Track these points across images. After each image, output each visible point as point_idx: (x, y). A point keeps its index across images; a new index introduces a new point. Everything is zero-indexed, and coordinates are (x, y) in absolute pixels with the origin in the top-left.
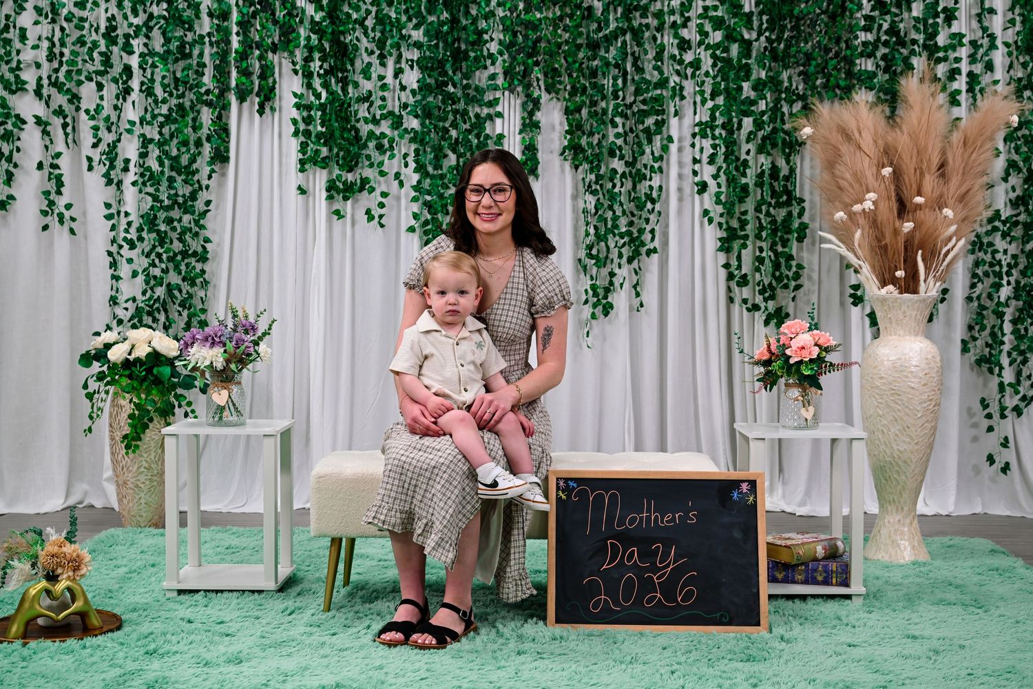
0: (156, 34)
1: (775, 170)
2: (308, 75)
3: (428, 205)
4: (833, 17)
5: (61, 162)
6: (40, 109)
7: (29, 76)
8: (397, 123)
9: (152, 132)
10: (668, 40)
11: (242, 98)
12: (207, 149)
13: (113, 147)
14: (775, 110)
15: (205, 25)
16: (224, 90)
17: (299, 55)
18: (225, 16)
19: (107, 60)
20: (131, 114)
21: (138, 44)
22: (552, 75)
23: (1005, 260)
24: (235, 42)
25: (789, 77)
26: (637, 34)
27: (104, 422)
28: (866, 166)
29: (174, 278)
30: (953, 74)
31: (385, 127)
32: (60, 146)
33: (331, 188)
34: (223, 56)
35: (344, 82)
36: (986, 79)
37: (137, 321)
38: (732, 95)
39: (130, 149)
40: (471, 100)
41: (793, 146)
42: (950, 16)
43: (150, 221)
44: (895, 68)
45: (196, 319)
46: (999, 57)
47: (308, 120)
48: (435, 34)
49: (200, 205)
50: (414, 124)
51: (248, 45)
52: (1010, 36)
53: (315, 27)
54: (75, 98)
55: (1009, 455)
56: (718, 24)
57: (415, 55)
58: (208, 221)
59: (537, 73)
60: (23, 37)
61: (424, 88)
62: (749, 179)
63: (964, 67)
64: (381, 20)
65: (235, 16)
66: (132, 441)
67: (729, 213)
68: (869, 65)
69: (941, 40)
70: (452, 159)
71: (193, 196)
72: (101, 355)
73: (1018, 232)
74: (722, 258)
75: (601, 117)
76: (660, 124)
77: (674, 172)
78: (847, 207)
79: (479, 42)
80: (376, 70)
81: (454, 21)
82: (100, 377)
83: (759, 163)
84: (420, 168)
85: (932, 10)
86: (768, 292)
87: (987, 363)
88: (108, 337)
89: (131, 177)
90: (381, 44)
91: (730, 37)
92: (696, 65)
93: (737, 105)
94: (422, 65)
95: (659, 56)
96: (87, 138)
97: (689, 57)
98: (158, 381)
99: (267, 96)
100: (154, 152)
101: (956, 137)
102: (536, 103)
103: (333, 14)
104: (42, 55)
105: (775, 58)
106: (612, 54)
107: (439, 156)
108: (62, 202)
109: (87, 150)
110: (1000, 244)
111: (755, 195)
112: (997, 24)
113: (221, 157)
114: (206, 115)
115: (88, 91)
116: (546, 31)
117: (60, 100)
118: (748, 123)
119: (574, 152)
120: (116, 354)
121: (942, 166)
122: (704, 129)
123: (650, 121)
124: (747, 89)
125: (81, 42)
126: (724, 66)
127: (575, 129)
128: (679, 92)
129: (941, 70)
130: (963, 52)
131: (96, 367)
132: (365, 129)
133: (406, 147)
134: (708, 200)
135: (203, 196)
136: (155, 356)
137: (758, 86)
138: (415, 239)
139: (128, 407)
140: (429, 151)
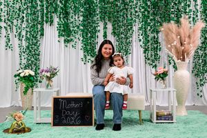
0: (29, 9)
1: (154, 37)
2: (60, 18)
3: (85, 44)
4: (166, 6)
5: (10, 35)
6: (5, 25)
7: (3, 18)
8: (78, 27)
9: (28, 30)
10: (133, 11)
11: (47, 23)
12: (39, 33)
13: (20, 32)
14: (154, 25)
15: (39, 8)
16: (43, 21)
17: (58, 14)
18: (43, 6)
19: (19, 15)
20: (24, 26)
21: (25, 11)
22: (109, 17)
23: (201, 55)
24: (45, 12)
25: (157, 18)
27: (19, 89)
28: (174, 36)
29: (33, 59)
30: (190, 18)
31: (76, 28)
32: (9, 33)
33: (65, 41)
34: (43, 14)
35: (67, 19)
36: (196, 19)
37: (25, 68)
38: (146, 22)
39: (24, 33)
40: (93, 23)
41: (158, 32)
42: (189, 6)
43: (28, 47)
44: (178, 17)
45: (37, 68)
46: (199, 14)
47: (60, 27)
48: (86, 10)
49: (38, 44)
50: (82, 28)
51: (48, 12)
52: (201, 10)
53: (61, 8)
54: (12, 23)
55: (202, 94)
56: (143, 7)
57: (82, 14)
58: (40, 48)
59: (106, 17)
60: (2, 10)
61: (84, 20)
63: (192, 16)
64: (75, 7)
65: (45, 6)
66: (25, 93)
67: (145, 45)
69: (187, 11)
70: (90, 35)
71: (37, 43)
72: (19, 75)
73: (203, 49)
74: (144, 55)
75: (119, 26)
76: (131, 28)
77: (134, 37)
78: (170, 44)
79: (95, 11)
80: (74, 17)
81: (90, 7)
82: (19, 80)
83: (151, 35)
84: (83, 37)
85: (185, 5)
86: (153, 61)
87: (197, 75)
88: (20, 71)
89: (24, 39)
91: (145, 10)
92: (139, 16)
93: (147, 24)
94: (83, 16)
95: (131, 14)
96: (15, 31)
97: (137, 14)
98: (30, 80)
99: (52, 22)
100: (29, 33)
101: (191, 30)
102: (106, 24)
103: (65, 6)
104: (5, 14)
105: (154, 14)
106: (122, 14)
107: (87, 34)
108: (10, 44)
109: (15, 33)
111: (151, 42)
112: (198, 7)
113: (42, 35)
114: (39, 26)
115: (15, 21)
117: (9, 23)
118: (149, 28)
119: (114, 33)
120: (22, 75)
121: (189, 36)
122: (140, 29)
123: (129, 27)
124: (149, 21)
125: (13, 11)
127: (114, 29)
128: (135, 21)
129: (187, 17)
130: (192, 13)
131: (18, 77)
132: (71, 29)
133: (80, 32)
134: (141, 43)
135: (39, 43)
136: (30, 75)
137: (151, 20)
138: (82, 51)
139: (24, 86)
140: (85, 33)
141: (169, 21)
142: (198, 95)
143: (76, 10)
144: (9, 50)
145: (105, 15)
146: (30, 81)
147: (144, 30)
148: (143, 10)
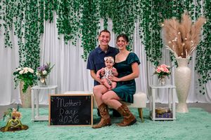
0: (28, 7)
1: (156, 33)
2: (60, 15)
3: (85, 41)
4: (168, 2)
5: (9, 33)
6: (4, 22)
7: (2, 16)
8: (78, 24)
9: (28, 27)
10: (134, 7)
11: (46, 20)
12: (39, 30)
13: (20, 30)
14: (156, 21)
15: (38, 5)
16: (42, 18)
17: (58, 11)
18: (42, 3)
19: (18, 12)
20: (23, 23)
21: (24, 9)
22: (110, 14)
24: (45, 8)
25: (159, 14)
26: (127, 6)
27: (18, 87)
28: (175, 32)
29: (33, 57)
30: (192, 13)
31: (76, 25)
32: (9, 30)
33: (65, 38)
34: (42, 11)
35: (67, 16)
36: (199, 14)
37: (25, 66)
38: (147, 18)
39: (23, 30)
40: (93, 20)
41: (159, 28)
42: (191, 2)
43: (27, 45)
44: (180, 12)
45: (37, 66)
46: (202, 10)
47: (60, 24)
48: (86, 6)
49: (38, 42)
50: (82, 24)
51: (47, 9)
52: (204, 5)
53: (61, 5)
54: (12, 20)
55: (204, 91)
56: (144, 3)
57: (82, 10)
58: (40, 45)
59: (107, 14)
61: (84, 17)
62: (151, 35)
63: (195, 12)
64: (75, 3)
65: (44, 3)
66: (24, 90)
67: (147, 42)
68: (175, 11)
69: (190, 6)
70: (90, 32)
71: (36, 40)
72: (18, 73)
73: (206, 45)
74: (145, 51)
75: (120, 23)
76: (132, 24)
77: (135, 33)
78: (171, 41)
79: (95, 8)
80: (74, 14)
81: (90, 3)
82: (18, 77)
83: (153, 32)
84: (83, 34)
86: (155, 58)
87: (200, 72)
88: (19, 69)
89: (23, 36)
90: (75, 8)
91: (147, 6)
92: (140, 12)
93: (148, 20)
94: (83, 12)
95: (132, 10)
96: (14, 28)
97: (138, 10)
99: (51, 19)
100: (28, 31)
101: (193, 26)
102: (107, 20)
103: (65, 2)
104: (5, 11)
105: (156, 9)
106: (122, 10)
107: (87, 31)
108: (9, 41)
109: (14, 31)
110: (202, 48)
111: (152, 38)
112: (201, 3)
113: (42, 32)
114: (39, 24)
115: (14, 19)
116: (109, 5)
117: (8, 20)
118: (150, 24)
119: (115, 30)
120: (21, 73)
121: (191, 32)
122: (141, 25)
123: (130, 23)
124: (150, 17)
126: (146, 12)
127: (115, 25)
128: (136, 17)
129: (190, 12)
130: (194, 9)
131: (17, 75)
132: (72, 26)
133: (80, 29)
134: (142, 40)
135: (38, 40)
136: (29, 73)
137: (152, 16)
138: (82, 49)
139: (24, 83)
140: (85, 30)
141: (171, 17)
142: (200, 92)
143: (76, 7)
144: (9, 48)
145: (106, 11)
146: (29, 79)
147: (145, 26)
148: (144, 6)
